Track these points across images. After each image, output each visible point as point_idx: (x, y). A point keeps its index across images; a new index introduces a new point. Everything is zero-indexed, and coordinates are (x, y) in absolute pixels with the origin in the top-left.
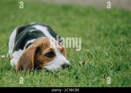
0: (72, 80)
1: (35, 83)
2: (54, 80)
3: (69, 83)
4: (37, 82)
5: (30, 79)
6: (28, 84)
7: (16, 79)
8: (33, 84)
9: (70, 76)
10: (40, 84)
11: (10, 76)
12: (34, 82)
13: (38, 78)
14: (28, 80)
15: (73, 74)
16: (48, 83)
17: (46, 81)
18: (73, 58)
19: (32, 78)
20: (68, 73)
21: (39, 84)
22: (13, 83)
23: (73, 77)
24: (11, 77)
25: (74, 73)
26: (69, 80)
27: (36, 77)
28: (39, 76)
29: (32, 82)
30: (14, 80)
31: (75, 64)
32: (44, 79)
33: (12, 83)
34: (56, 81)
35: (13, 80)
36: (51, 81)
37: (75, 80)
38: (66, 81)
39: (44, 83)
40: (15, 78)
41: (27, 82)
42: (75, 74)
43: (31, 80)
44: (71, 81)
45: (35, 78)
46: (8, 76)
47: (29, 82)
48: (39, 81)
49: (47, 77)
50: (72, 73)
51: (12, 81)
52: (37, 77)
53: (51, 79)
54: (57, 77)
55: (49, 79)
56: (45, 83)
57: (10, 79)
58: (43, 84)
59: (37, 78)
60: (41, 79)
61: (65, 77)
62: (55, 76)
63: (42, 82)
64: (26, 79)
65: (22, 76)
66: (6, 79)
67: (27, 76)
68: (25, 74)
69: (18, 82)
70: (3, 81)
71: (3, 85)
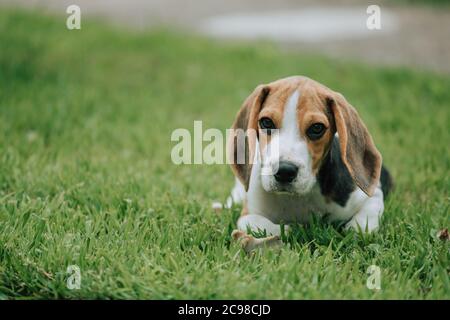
0: (409, 281)
1: (304, 285)
2: (358, 280)
3: (400, 289)
4: (311, 281)
5: (290, 273)
6: (285, 286)
7: (252, 271)
8: (298, 287)
9: (404, 270)
10: (318, 289)
11: (235, 262)
12: (303, 280)
13: (313, 269)
14: (286, 275)
15: (413, 264)
16: (342, 286)
17: (338, 281)
18: (411, 220)
19: (297, 269)
20: (399, 261)
21: (315, 288)
22: (242, 281)
23: (412, 275)
24: (238, 262)
25: (416, 262)
26: (401, 282)
28: (317, 266)
29: (297, 282)
30: (247, 272)
31: (419, 238)
32: (330, 273)
33: (240, 279)
35: (243, 272)
36: (350, 283)
37: (419, 281)
38: (393, 282)
39: (331, 287)
40: (250, 267)
41: (284, 281)
42: (417, 265)
43: (293, 275)
44: (406, 283)
45: (305, 271)
46: (230, 260)
47: (288, 281)
48: (315, 280)
50: (409, 261)
51: (242, 276)
52: (310, 269)
53: (349, 275)
55: (343, 275)
56: (334, 287)
57: (236, 268)
58: (327, 287)
59: (310, 271)
60: (322, 273)
61: (390, 271)
62: (362, 268)
63: (324, 284)
64: (280, 271)
65: (269, 262)
66: (222, 268)
67: (284, 265)
68: (278, 258)
69: (257, 278)
70: (215, 274)
71: (217, 285)
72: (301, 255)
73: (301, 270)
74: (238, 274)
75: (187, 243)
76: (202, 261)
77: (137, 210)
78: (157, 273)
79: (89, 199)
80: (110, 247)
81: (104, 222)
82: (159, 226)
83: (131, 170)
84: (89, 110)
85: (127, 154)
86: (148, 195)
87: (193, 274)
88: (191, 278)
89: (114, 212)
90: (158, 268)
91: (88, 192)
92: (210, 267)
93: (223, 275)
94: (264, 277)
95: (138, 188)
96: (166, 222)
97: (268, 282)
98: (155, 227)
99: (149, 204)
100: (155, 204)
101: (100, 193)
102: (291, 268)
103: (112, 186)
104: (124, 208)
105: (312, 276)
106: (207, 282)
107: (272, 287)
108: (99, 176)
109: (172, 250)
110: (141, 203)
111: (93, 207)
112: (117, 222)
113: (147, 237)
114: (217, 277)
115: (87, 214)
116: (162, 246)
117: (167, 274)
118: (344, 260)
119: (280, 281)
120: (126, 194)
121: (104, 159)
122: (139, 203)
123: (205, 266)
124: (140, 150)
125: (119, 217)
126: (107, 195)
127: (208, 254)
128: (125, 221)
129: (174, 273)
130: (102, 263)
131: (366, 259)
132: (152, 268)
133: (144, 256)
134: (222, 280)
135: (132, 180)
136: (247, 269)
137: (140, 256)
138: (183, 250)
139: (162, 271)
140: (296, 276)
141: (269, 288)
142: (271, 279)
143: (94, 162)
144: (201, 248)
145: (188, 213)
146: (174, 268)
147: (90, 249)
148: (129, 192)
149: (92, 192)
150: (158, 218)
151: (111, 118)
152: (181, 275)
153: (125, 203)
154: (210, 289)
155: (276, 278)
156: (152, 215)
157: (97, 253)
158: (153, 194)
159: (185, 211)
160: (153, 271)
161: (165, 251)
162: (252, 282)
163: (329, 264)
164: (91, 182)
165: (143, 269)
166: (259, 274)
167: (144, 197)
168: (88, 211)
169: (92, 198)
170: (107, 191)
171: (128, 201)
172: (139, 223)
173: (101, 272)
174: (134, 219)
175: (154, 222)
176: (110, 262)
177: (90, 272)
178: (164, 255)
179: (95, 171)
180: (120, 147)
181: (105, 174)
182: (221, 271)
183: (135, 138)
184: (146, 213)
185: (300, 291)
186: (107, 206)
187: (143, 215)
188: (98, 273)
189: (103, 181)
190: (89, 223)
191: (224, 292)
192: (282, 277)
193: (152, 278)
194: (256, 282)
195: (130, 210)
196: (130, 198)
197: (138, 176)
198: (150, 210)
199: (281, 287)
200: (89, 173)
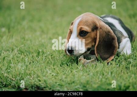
1: (106, 76)
2: (125, 72)
4: (108, 74)
7: (87, 72)
10: (111, 77)
11: (80, 69)
12: (105, 74)
14: (99, 72)
16: (120, 75)
17: (118, 73)
21: (110, 76)
22: (84, 76)
24: (82, 69)
27: (106, 69)
28: (110, 69)
29: (103, 75)
30: (85, 73)
32: (115, 71)
33: (83, 75)
34: (127, 73)
35: (84, 73)
36: (122, 74)
39: (116, 76)
41: (99, 75)
43: (102, 72)
45: (106, 71)
46: (78, 69)
47: (100, 75)
48: (110, 73)
49: (118, 69)
53: (122, 71)
54: (128, 69)
55: (120, 71)
57: (81, 71)
58: (114, 76)
59: (108, 70)
60: (112, 71)
62: (126, 68)
63: (113, 75)
64: (97, 71)
65: (93, 68)
66: (76, 72)
67: (98, 69)
68: (96, 67)
69: (89, 74)
70: (74, 74)
71: (74, 78)
72: (104, 65)
73: (104, 70)
74: (82, 74)
75: (63, 64)
76: (68, 70)
77: (43, 53)
78: (53, 75)
79: (26, 51)
80: (35, 67)
81: (32, 58)
82: (52, 58)
83: (40, 39)
84: (23, 18)
85: (38, 33)
86: (47, 48)
87: (65, 75)
88: (65, 76)
89: (35, 55)
90: (53, 74)
91: (25, 48)
92: (72, 72)
93: (76, 74)
94: (91, 74)
95: (43, 45)
96: (54, 57)
97: (93, 76)
98: (51, 59)
99: (47, 51)
100: (50, 51)
101: (30, 48)
102: (101, 70)
103: (34, 45)
104: (39, 53)
105: (109, 72)
106: (71, 77)
107: (94, 77)
108: (29, 42)
109: (57, 67)
110: (45, 51)
111: (28, 53)
112: (37, 58)
113: (48, 63)
114: (74, 75)
115: (25, 56)
116: (53, 66)
117: (56, 75)
118: (120, 66)
119: (97, 75)
120: (39, 48)
121: (30, 36)
122: (44, 51)
123: (70, 71)
124: (43, 31)
125: (37, 56)
126: (32, 49)
127: (70, 67)
128: (39, 58)
129: (59, 75)
130: (32, 73)
131: (128, 65)
132: (51, 74)
133: (47, 70)
134: (76, 76)
135: (41, 43)
136: (85, 71)
137: (46, 70)
138: (61, 66)
139: (54, 74)
140: (103, 73)
141: (93, 78)
142: (94, 74)
143: (27, 37)
144: (68, 65)
145: (62, 53)
146: (58, 73)
147: (28, 69)
148: (40, 47)
149: (27, 48)
150: (51, 56)
151: (32, 21)
152: (61, 75)
153: (39, 51)
154: (72, 80)
155: (95, 74)
156: (49, 54)
157: (30, 70)
158: (49, 47)
159: (61, 52)
160: (51, 75)
161: (55, 67)
162: (87, 76)
163: (114, 67)
164: (26, 44)
165: (47, 74)
166: (89, 73)
167: (46, 48)
168: (26, 55)
169: (27, 50)
170: (32, 47)
171: (40, 50)
172: (44, 58)
173: (32, 77)
174: (43, 57)
175: (50, 57)
176: (35, 73)
177: (28, 77)
178: (54, 69)
179: (27, 40)
180: (35, 31)
181: (31, 41)
182: (75, 73)
183: (41, 27)
184: (47, 54)
185: (105, 78)
186: (33, 53)
187: (46, 55)
188: (31, 77)
189: (30, 44)
190: (26, 59)
191: (77, 81)
192: (98, 73)
193: (51, 77)
194: (89, 76)
195: (41, 54)
196: (41, 49)
197: (43, 41)
198: (48, 53)
199: (98, 77)
200: (25, 41)
